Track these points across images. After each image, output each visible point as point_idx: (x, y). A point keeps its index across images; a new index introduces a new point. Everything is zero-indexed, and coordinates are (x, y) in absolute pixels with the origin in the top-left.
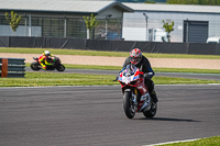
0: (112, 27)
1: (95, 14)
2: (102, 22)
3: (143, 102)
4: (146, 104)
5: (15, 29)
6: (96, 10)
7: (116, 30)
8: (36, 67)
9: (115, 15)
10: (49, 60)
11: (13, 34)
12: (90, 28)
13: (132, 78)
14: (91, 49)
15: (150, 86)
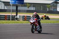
0: (54, 8)
1: (50, 4)
2: (51, 6)
3: (37, 28)
4: (38, 29)
5: (28, 8)
6: (50, 3)
7: (55, 8)
8: (42, 18)
9: (55, 4)
10: (45, 17)
11: (28, 9)
12: (48, 8)
13: (34, 21)
14: (49, 13)
15: (39, 23)
